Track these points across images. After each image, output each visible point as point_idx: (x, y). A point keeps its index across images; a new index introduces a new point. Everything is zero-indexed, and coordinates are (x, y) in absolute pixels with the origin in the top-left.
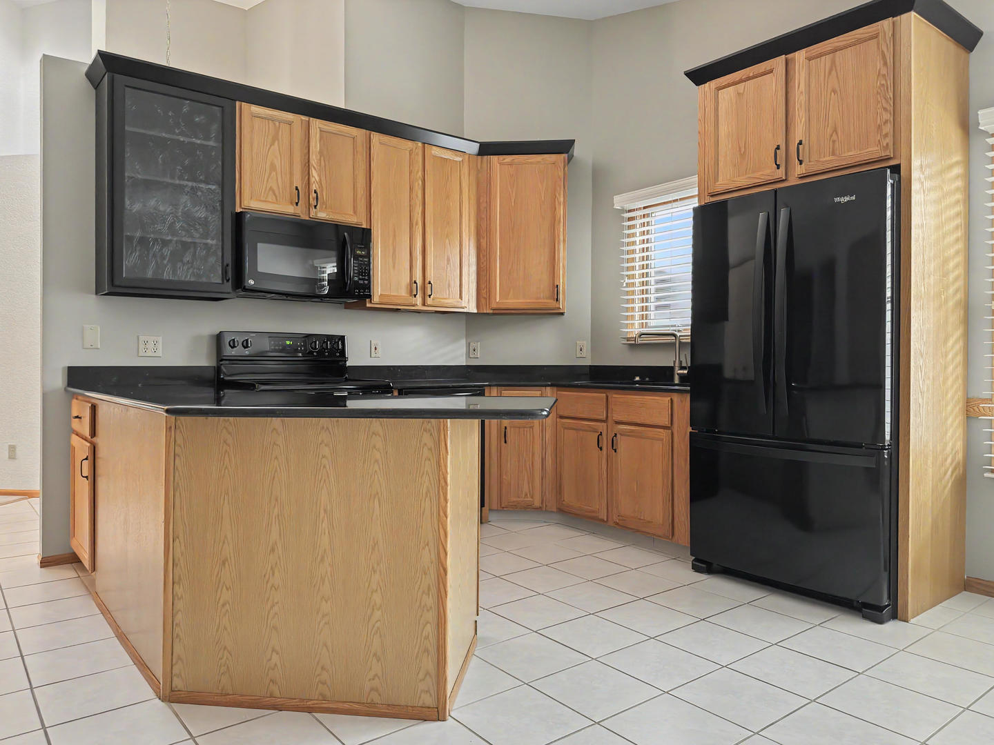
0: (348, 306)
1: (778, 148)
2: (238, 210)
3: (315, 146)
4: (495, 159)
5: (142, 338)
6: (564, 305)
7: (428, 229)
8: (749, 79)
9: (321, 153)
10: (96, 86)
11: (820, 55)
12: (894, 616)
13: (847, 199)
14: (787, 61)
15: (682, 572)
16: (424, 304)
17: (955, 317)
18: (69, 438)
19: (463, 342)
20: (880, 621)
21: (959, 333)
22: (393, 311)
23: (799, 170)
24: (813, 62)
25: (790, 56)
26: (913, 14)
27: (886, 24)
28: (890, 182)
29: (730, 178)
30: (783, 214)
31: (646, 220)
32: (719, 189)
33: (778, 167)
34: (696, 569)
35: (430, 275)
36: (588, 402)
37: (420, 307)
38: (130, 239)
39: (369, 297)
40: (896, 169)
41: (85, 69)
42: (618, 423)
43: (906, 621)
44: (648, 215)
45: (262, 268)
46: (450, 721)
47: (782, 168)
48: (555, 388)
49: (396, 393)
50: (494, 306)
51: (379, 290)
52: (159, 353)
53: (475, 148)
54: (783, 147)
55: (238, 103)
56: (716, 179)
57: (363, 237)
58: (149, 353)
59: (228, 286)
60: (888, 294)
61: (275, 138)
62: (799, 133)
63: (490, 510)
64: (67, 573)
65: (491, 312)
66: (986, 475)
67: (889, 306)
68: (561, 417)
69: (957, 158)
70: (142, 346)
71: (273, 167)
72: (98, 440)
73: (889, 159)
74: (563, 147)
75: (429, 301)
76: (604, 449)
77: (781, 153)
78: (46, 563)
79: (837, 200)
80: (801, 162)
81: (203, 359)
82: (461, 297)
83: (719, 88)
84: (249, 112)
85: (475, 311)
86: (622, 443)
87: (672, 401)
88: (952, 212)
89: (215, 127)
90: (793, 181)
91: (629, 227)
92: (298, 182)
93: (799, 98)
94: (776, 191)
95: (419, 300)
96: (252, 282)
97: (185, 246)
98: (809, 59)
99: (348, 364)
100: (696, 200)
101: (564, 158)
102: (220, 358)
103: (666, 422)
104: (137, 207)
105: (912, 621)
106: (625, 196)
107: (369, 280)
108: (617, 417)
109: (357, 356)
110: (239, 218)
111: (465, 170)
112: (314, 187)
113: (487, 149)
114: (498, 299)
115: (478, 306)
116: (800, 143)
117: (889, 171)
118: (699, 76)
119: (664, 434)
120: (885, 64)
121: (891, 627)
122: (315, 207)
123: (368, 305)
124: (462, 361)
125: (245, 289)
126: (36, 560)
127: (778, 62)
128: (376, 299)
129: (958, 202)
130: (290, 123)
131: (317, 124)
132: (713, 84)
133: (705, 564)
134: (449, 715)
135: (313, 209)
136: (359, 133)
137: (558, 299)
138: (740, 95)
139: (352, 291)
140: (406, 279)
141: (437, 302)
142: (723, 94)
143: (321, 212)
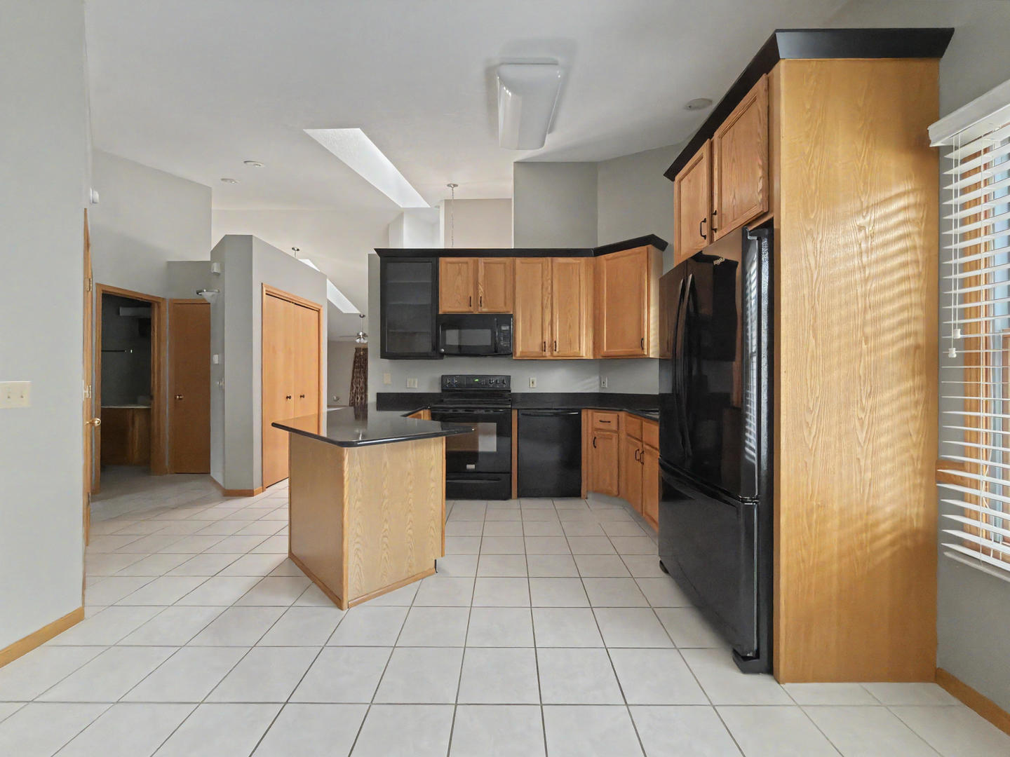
1: (705, 221)
2: (440, 313)
3: (481, 272)
4: (603, 257)
6: (649, 353)
7: (554, 310)
8: (693, 167)
9: (485, 277)
11: (727, 131)
13: (720, 261)
14: (711, 142)
16: (551, 355)
19: (598, 378)
23: (716, 237)
25: (712, 138)
26: (783, 63)
29: (686, 252)
30: (690, 278)
33: (705, 237)
34: (660, 567)
35: (557, 337)
36: (635, 425)
38: (389, 333)
39: (514, 353)
42: (645, 443)
45: (449, 342)
47: (708, 238)
48: (625, 413)
50: (602, 354)
51: (519, 349)
52: (416, 386)
54: (708, 219)
55: (440, 258)
56: (680, 254)
57: (507, 319)
58: (412, 386)
59: (435, 353)
61: (460, 273)
62: (715, 206)
63: (588, 491)
65: (601, 358)
66: (947, 554)
68: (627, 434)
70: (408, 383)
71: (457, 288)
73: (765, 214)
74: (648, 240)
75: (555, 353)
76: (640, 461)
77: (706, 226)
79: (715, 262)
80: (716, 231)
82: (580, 350)
83: (680, 181)
84: (444, 262)
85: (592, 358)
86: (646, 458)
89: (429, 272)
92: (471, 293)
93: (715, 175)
94: (687, 260)
95: (547, 354)
96: (443, 350)
98: (721, 137)
99: (515, 392)
101: (647, 248)
102: (443, 390)
107: (512, 343)
108: (645, 439)
109: (519, 387)
110: (439, 319)
111: (584, 269)
112: (480, 295)
113: (598, 252)
114: (605, 349)
115: (594, 355)
116: (715, 213)
118: (670, 174)
120: (760, 121)
122: (480, 306)
123: (514, 358)
124: (598, 391)
125: (439, 354)
127: (705, 148)
128: (518, 354)
130: (467, 263)
131: (482, 260)
132: (677, 178)
134: (348, 608)
135: (480, 308)
136: (507, 260)
137: (643, 349)
138: (690, 181)
139: (501, 350)
140: (539, 341)
141: (560, 354)
142: (684, 183)
143: (484, 308)
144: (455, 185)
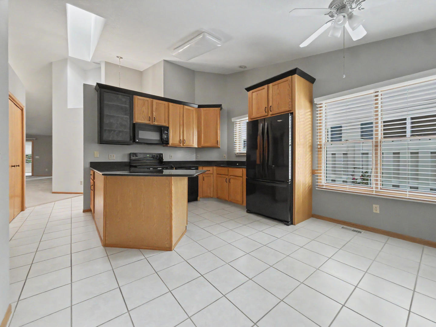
0: (164, 146)
1: (266, 107)
2: (134, 122)
3: (154, 106)
4: (202, 109)
5: (110, 155)
6: (219, 146)
7: (184, 127)
8: (259, 90)
9: (156, 109)
10: (97, 91)
11: (275, 85)
12: (292, 224)
13: (280, 121)
14: (268, 86)
15: (244, 213)
16: (183, 145)
17: (308, 150)
18: (90, 180)
19: (195, 155)
20: (288, 225)
21: (310, 153)
22: (175, 147)
23: (270, 113)
24: (274, 86)
25: (269, 85)
26: (296, 75)
27: (290, 77)
28: (290, 117)
29: (255, 115)
30: (266, 124)
31: (240, 124)
32: (253, 118)
33: (266, 112)
34: (247, 212)
35: (185, 138)
36: (224, 170)
37: (182, 146)
38: (105, 130)
39: (168, 144)
40: (292, 114)
41: (94, 87)
42: (230, 176)
43: (295, 225)
44: (240, 123)
45: (140, 137)
46: (173, 251)
47: (267, 113)
48: (216, 167)
49: (174, 168)
51: (171, 142)
52: (114, 158)
53: (197, 106)
54: (267, 107)
55: (134, 96)
56: (252, 115)
57: (167, 129)
58: (112, 158)
59: (131, 142)
60: (290, 144)
61: (144, 104)
62: (270, 104)
63: (200, 198)
64: (89, 214)
65: (201, 147)
66: (317, 189)
67: (290, 147)
68: (217, 174)
69: (309, 110)
70: (110, 156)
71: (143, 112)
72: (95, 180)
73: (291, 111)
74: (219, 106)
75: (185, 145)
76: (228, 182)
77: (266, 109)
78: (84, 211)
79: (278, 121)
80: (271, 111)
81: (126, 160)
82: (193, 144)
83: (252, 93)
84: (136, 98)
85: (197, 147)
86: (232, 181)
87: (243, 170)
88: (308, 123)
89: (128, 101)
90: (269, 116)
91: (236, 126)
92: (150, 115)
93: (270, 96)
94: (264, 118)
95: (182, 144)
96: (137, 140)
97: (120, 132)
98: (273, 86)
99: (164, 161)
100: (248, 120)
101: (219, 109)
102: (130, 160)
103: (241, 176)
104: (108, 122)
105: (296, 225)
106: (234, 118)
107: (168, 139)
108: (231, 174)
109: (166, 159)
110: (134, 125)
111: (194, 112)
112: (154, 116)
113: (200, 106)
114: (203, 144)
115: (198, 146)
116: (271, 106)
117: (290, 114)
118: (248, 89)
119: (242, 178)
120: (290, 87)
121: (291, 227)
122: (154, 121)
123: (168, 146)
124: (194, 160)
125: (136, 142)
126: (82, 211)
127: (266, 86)
128: (170, 144)
129: (309, 121)
130: (148, 101)
131: (155, 101)
132: (251, 92)
133: (249, 211)
134: (173, 249)
135: (154, 122)
136: (166, 103)
137: (218, 144)
138: (257, 94)
139: (164, 142)
140: (178, 139)
141: (187, 145)
142: (254, 94)
143: (156, 123)
144: (122, 58)
